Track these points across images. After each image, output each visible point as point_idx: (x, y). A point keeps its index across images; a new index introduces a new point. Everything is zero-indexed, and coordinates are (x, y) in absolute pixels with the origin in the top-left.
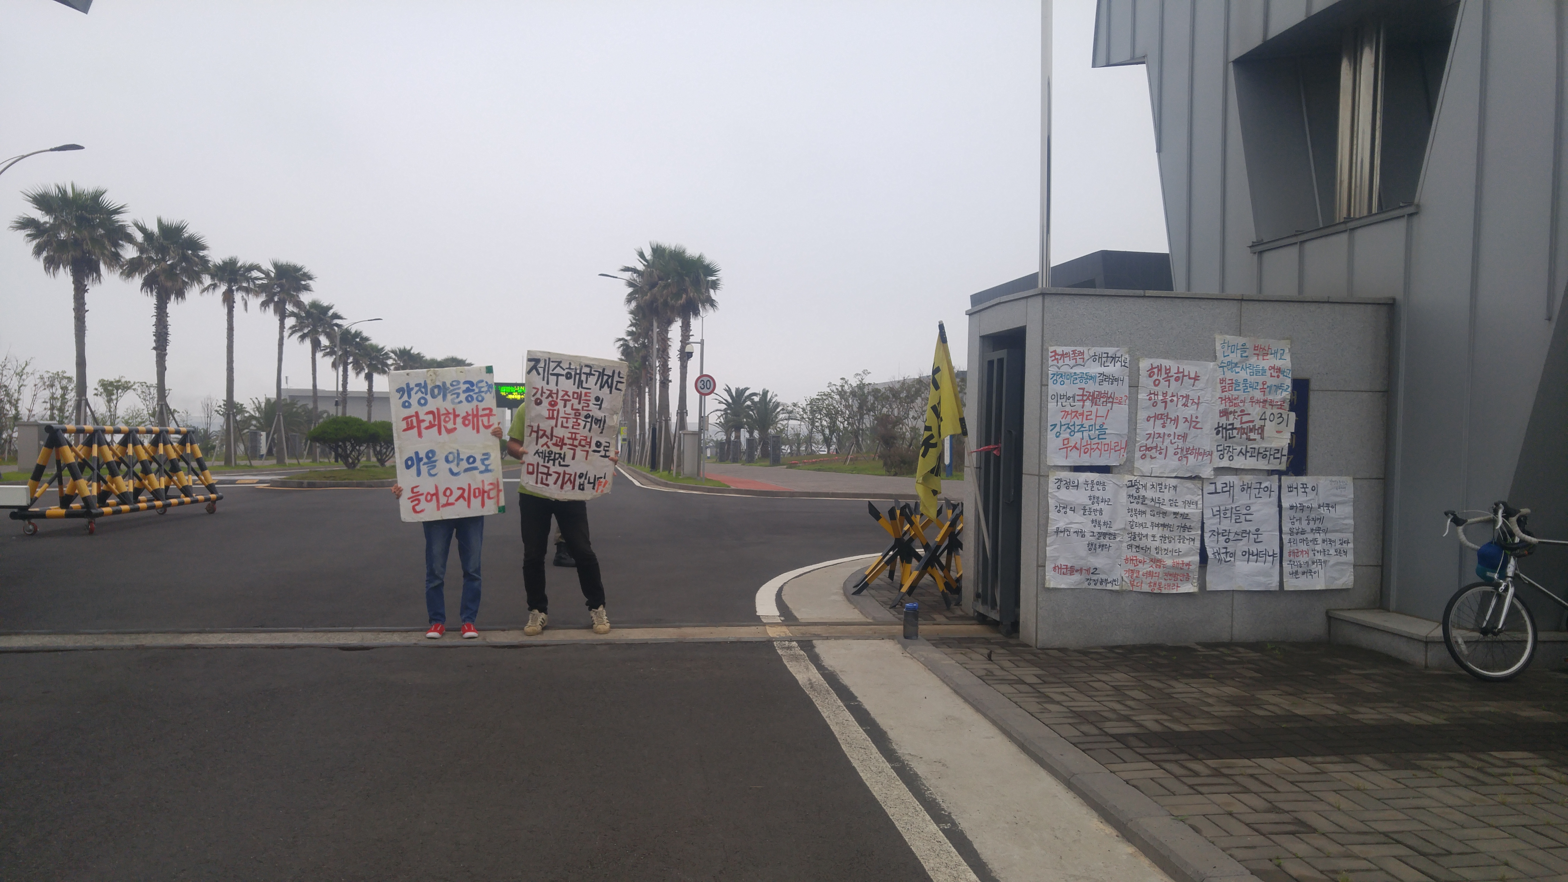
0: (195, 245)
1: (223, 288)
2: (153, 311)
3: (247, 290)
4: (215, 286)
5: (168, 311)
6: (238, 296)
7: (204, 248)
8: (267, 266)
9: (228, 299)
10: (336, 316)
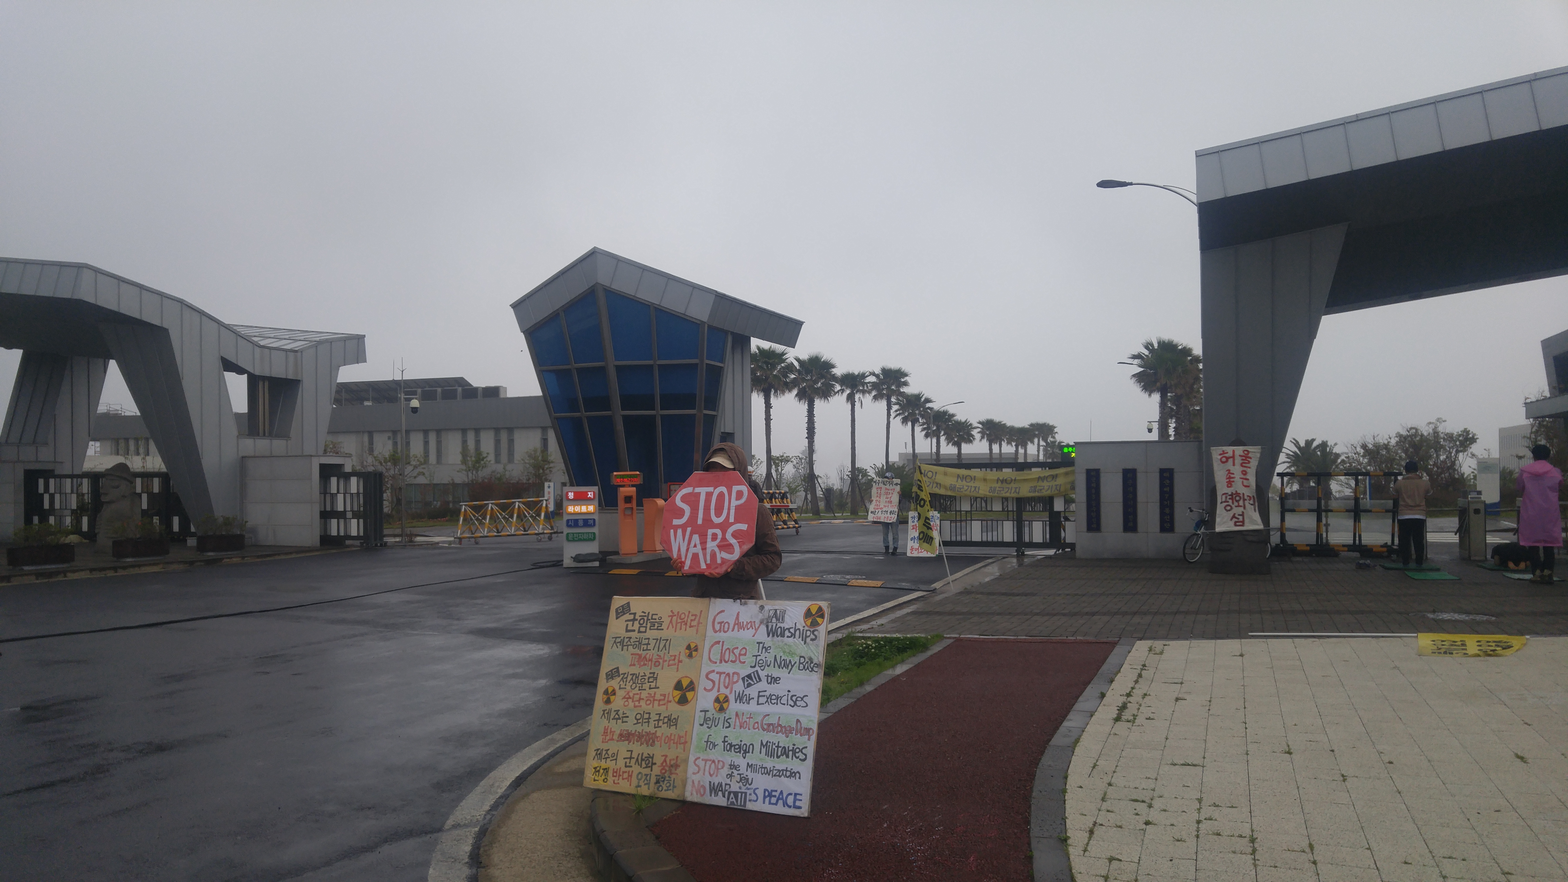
0: (828, 366)
1: (848, 391)
2: (806, 414)
3: (864, 392)
4: (842, 391)
5: (814, 413)
6: (857, 396)
7: (833, 366)
8: (878, 371)
9: (851, 398)
10: (928, 401)
